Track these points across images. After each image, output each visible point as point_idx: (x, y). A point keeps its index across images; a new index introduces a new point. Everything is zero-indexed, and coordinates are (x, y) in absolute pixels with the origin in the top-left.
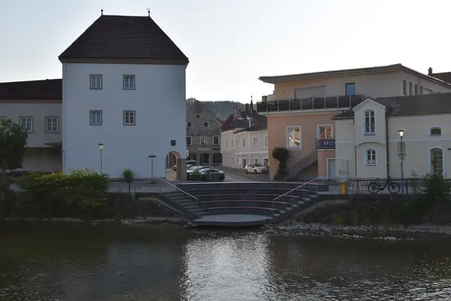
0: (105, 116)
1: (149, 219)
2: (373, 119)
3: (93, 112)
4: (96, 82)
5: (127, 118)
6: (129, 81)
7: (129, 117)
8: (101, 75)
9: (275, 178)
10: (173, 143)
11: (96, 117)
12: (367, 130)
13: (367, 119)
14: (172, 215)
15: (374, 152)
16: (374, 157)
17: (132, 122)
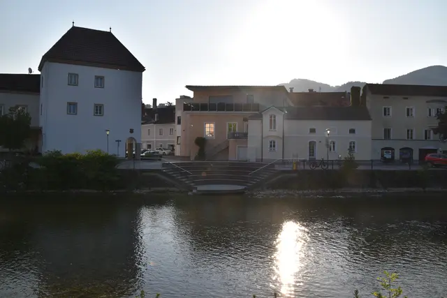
0: (79, 107)
1: (153, 189)
2: (275, 120)
3: (70, 104)
4: (73, 80)
5: (97, 110)
6: (100, 81)
7: (99, 110)
8: (77, 75)
9: (196, 159)
10: (132, 131)
11: (72, 107)
12: (271, 128)
13: (271, 120)
14: (174, 186)
15: (274, 143)
16: (274, 146)
17: (100, 113)
